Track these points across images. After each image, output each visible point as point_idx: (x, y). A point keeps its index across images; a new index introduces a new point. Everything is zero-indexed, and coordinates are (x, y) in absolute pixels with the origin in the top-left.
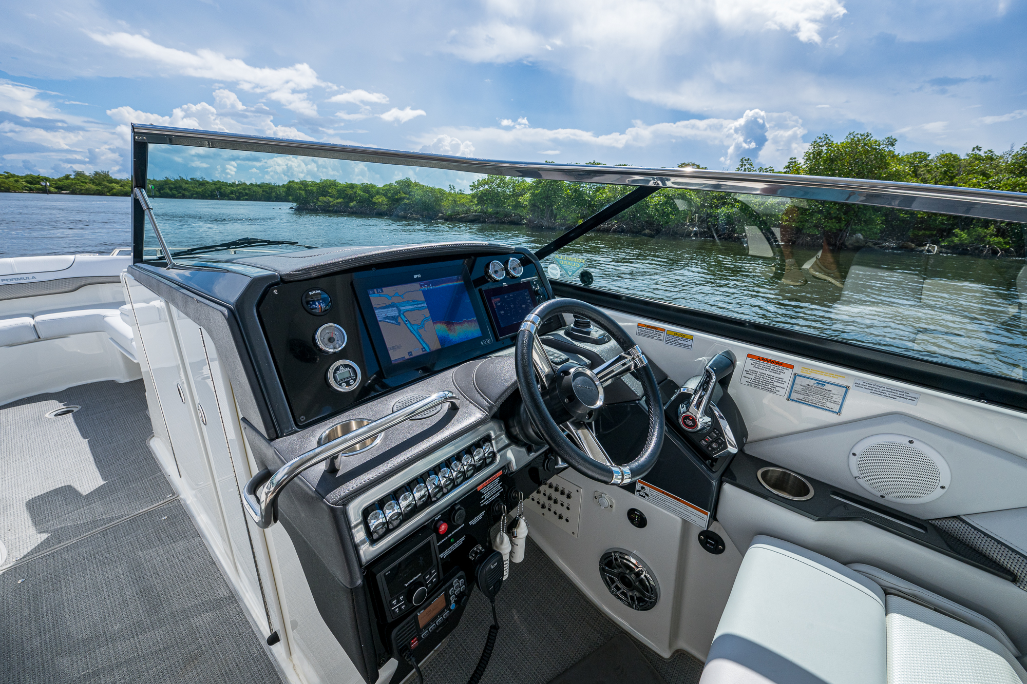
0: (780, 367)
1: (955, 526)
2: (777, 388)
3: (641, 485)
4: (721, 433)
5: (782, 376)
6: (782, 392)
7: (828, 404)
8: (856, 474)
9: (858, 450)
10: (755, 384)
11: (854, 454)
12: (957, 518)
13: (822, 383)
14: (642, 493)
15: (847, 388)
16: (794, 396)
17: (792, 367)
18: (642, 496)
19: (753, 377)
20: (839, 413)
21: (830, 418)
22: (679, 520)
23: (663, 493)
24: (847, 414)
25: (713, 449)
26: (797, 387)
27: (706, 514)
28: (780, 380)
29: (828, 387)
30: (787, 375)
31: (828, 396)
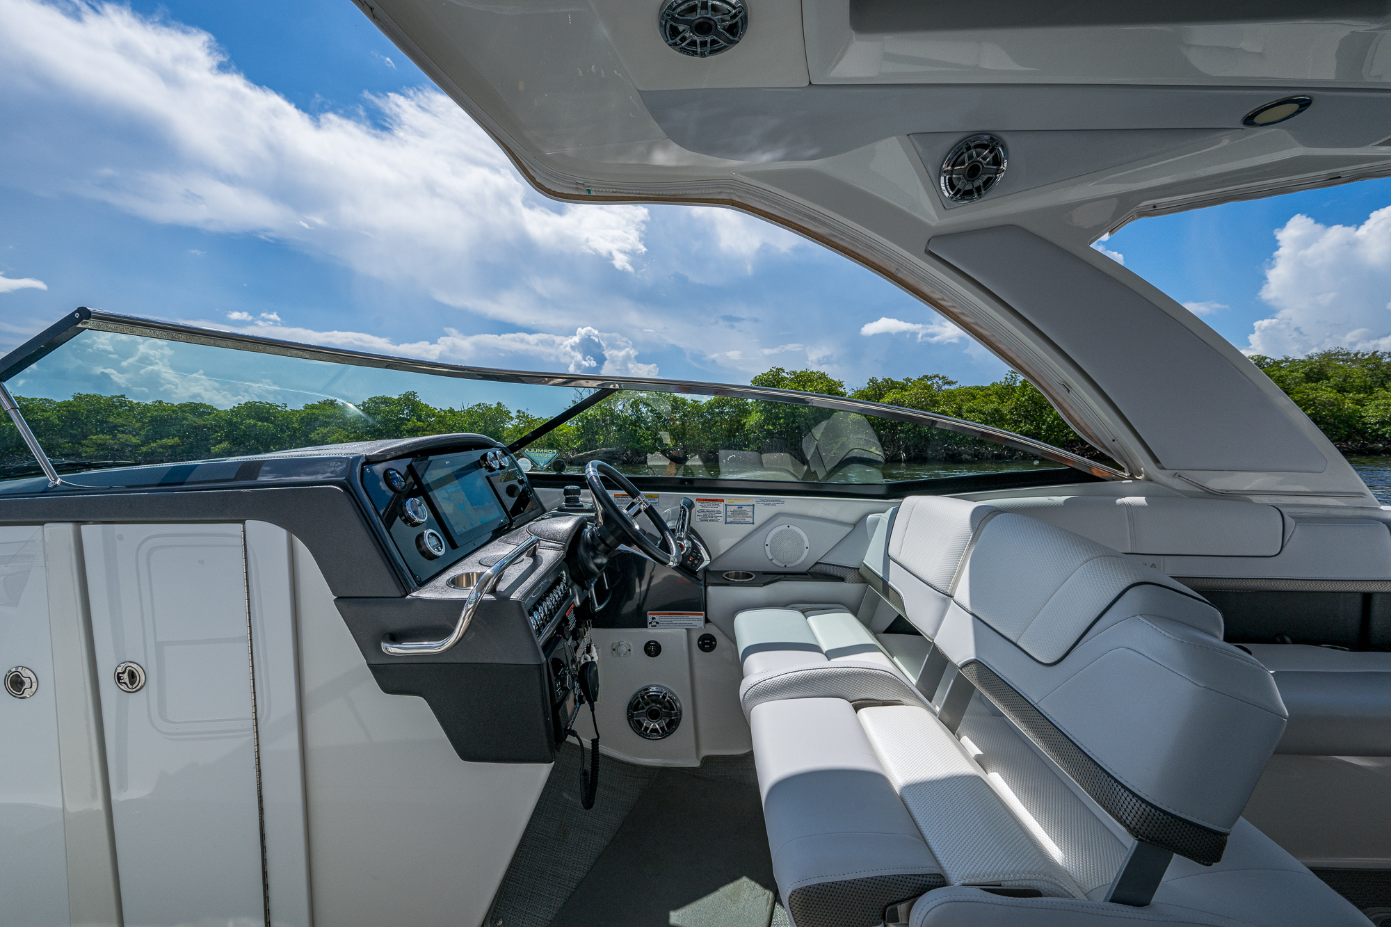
0: (717, 503)
1: (818, 568)
2: (718, 518)
3: (652, 616)
4: (699, 552)
5: (719, 508)
6: (722, 519)
7: (747, 519)
8: (771, 558)
9: (768, 542)
10: (704, 519)
11: (767, 545)
12: (817, 563)
13: (740, 507)
14: (653, 624)
15: (753, 505)
16: (728, 520)
17: (723, 501)
18: (654, 626)
19: (702, 514)
20: (753, 524)
21: (750, 528)
22: (685, 631)
23: (670, 614)
24: (758, 522)
25: (696, 565)
26: (729, 514)
27: (701, 614)
28: (719, 512)
29: (744, 508)
30: (721, 507)
31: (744, 514)
